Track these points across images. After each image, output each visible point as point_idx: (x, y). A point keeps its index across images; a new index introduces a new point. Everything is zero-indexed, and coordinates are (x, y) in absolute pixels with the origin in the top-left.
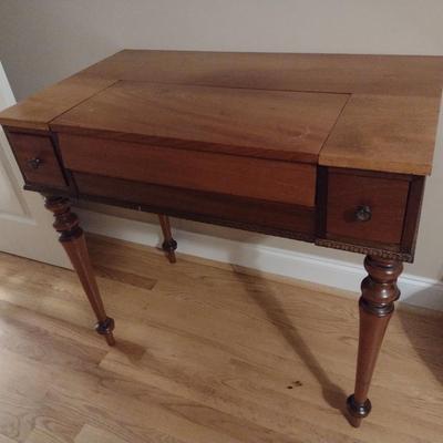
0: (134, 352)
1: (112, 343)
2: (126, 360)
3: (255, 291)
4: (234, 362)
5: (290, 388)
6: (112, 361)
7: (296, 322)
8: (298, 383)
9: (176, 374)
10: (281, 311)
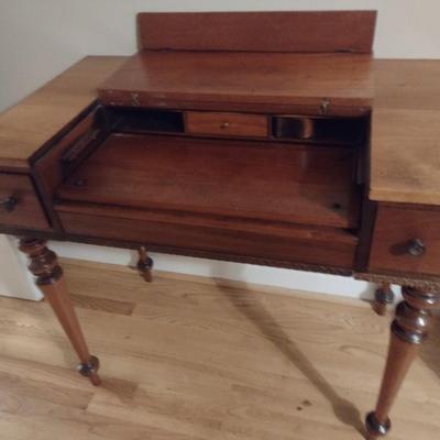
0: (124, 390)
1: (97, 382)
2: (115, 400)
3: (245, 305)
4: (235, 387)
5: (299, 409)
6: (101, 404)
7: (293, 335)
8: (307, 403)
9: (175, 410)
10: (275, 325)
